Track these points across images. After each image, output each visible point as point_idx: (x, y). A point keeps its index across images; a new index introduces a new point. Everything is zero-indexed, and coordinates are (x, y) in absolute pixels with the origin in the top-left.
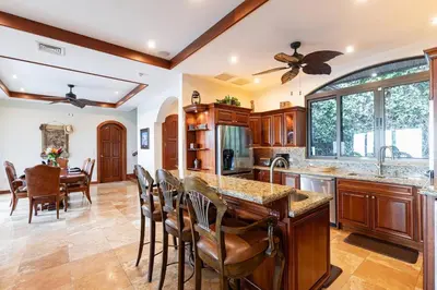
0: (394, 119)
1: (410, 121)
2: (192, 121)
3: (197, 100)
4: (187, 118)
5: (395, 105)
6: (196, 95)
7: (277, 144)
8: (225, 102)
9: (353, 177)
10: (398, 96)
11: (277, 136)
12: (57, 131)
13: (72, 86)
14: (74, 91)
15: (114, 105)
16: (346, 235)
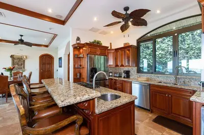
0: (187, 53)
1: (195, 54)
2: (77, 52)
3: (79, 42)
4: (74, 51)
5: (187, 46)
6: (78, 39)
7: (122, 66)
8: (93, 42)
9: (159, 84)
10: (189, 41)
11: (122, 61)
12: (19, 58)
13: (22, 36)
14: (23, 38)
15: (47, 46)
16: (154, 117)
